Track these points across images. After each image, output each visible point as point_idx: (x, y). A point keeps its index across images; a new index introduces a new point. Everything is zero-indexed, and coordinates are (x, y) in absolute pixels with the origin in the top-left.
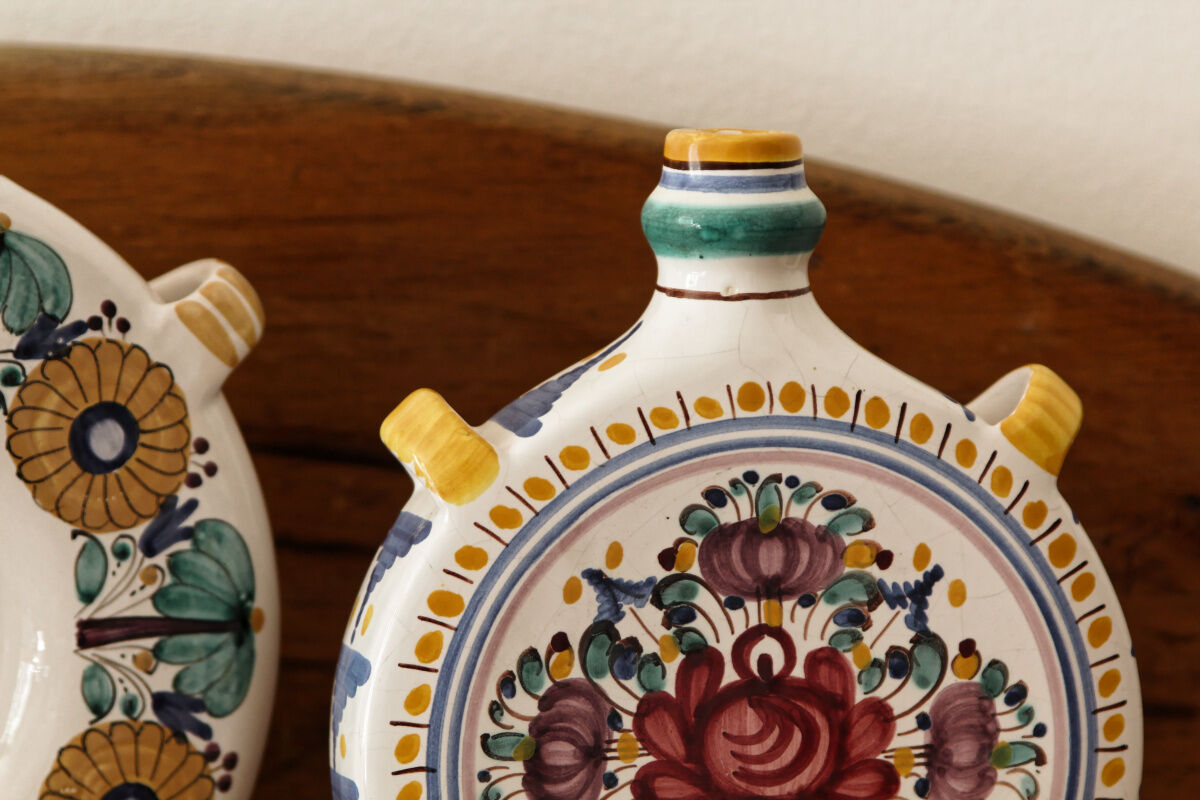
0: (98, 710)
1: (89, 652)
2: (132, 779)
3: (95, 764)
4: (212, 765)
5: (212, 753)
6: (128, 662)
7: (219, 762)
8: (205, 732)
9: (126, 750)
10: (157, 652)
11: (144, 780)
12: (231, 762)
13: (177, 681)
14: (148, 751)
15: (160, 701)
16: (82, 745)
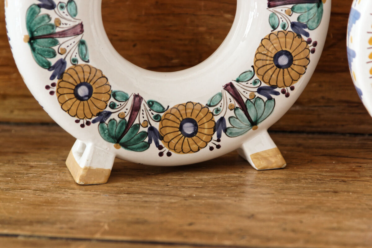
0: (274, 28)
1: (271, 9)
2: (284, 49)
3: (273, 44)
4: (309, 45)
5: (309, 42)
6: (283, 12)
7: (311, 44)
8: (307, 34)
9: (282, 40)
10: (292, 9)
11: (288, 50)
12: (315, 44)
13: (298, 18)
14: (289, 40)
15: (293, 25)
16: (269, 38)
